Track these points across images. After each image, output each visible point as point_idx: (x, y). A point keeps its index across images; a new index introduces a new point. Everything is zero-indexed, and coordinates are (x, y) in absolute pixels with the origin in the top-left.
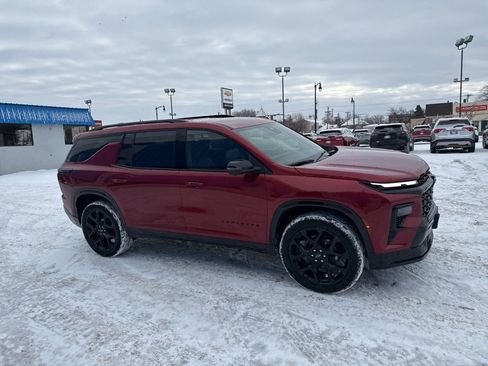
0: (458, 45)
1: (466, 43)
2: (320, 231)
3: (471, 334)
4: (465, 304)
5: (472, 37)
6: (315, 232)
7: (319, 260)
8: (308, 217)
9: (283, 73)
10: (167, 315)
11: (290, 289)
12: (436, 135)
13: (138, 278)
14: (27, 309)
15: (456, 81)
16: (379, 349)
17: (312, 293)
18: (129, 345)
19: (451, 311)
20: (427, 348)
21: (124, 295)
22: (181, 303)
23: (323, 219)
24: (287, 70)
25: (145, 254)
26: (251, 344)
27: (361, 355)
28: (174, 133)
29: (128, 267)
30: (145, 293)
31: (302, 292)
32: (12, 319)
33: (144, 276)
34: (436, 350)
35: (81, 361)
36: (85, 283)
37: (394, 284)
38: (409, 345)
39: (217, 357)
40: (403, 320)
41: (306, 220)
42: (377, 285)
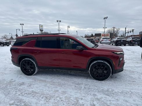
0: (104, 19)
1: (106, 18)
2: (101, 65)
3: (139, 87)
4: (133, 81)
5: (107, 17)
6: (100, 65)
7: (100, 72)
8: (98, 61)
9: (59, 22)
10: (63, 90)
11: (92, 80)
12: (102, 41)
13: (45, 81)
14: (14, 93)
15: (104, 28)
16: (122, 92)
17: (98, 81)
18: (58, 99)
19: (131, 82)
20: (132, 91)
21: (45, 86)
22: (65, 86)
23: (102, 61)
24: (60, 21)
25: (42, 74)
26: (92, 94)
27: (120, 94)
28: (56, 38)
29: (39, 78)
30: (51, 85)
31: (95, 81)
32: (11, 96)
33: (47, 80)
34: (134, 91)
35: (47, 105)
36: (29, 84)
37: (116, 77)
38: (128, 90)
39: (86, 98)
40: (123, 85)
41: (98, 62)
42: (112, 78)
